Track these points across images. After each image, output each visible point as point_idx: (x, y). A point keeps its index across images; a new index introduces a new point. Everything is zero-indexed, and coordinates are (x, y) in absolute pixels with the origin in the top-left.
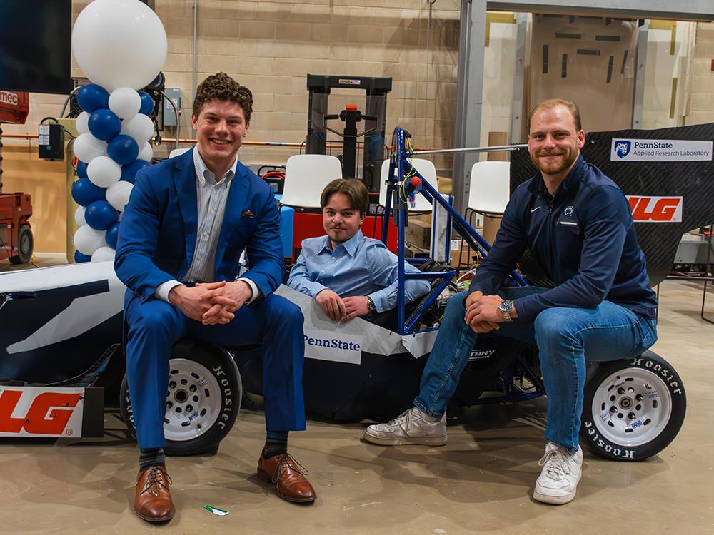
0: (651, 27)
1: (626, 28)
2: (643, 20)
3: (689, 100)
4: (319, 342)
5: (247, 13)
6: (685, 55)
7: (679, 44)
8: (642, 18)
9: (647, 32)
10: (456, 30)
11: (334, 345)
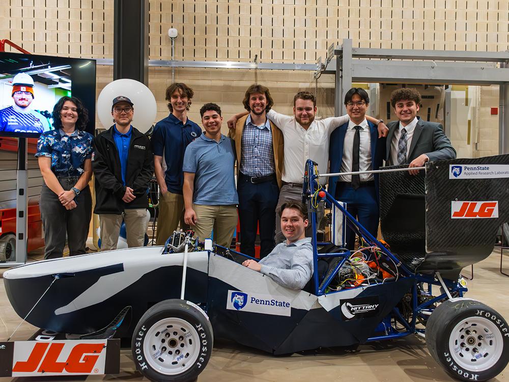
0: (452, 89)
1: (438, 91)
2: (448, 86)
3: (479, 133)
4: (262, 302)
5: (204, 87)
6: (475, 106)
7: (471, 99)
8: (447, 84)
9: (450, 93)
10: (333, 94)
11: (273, 304)
